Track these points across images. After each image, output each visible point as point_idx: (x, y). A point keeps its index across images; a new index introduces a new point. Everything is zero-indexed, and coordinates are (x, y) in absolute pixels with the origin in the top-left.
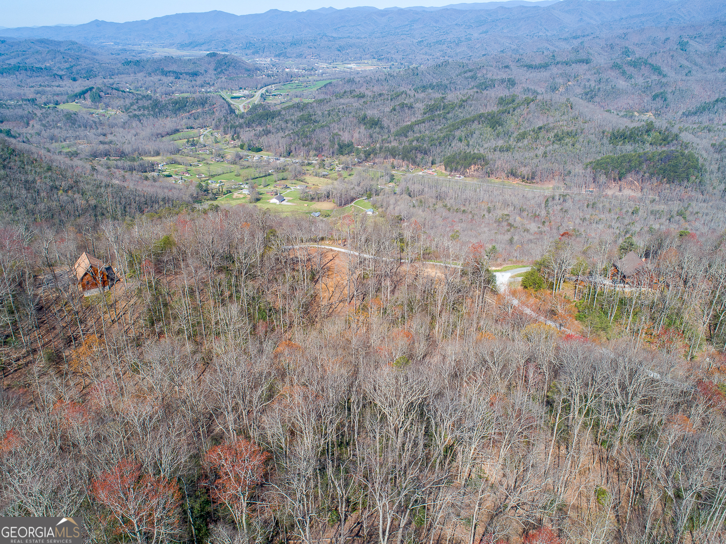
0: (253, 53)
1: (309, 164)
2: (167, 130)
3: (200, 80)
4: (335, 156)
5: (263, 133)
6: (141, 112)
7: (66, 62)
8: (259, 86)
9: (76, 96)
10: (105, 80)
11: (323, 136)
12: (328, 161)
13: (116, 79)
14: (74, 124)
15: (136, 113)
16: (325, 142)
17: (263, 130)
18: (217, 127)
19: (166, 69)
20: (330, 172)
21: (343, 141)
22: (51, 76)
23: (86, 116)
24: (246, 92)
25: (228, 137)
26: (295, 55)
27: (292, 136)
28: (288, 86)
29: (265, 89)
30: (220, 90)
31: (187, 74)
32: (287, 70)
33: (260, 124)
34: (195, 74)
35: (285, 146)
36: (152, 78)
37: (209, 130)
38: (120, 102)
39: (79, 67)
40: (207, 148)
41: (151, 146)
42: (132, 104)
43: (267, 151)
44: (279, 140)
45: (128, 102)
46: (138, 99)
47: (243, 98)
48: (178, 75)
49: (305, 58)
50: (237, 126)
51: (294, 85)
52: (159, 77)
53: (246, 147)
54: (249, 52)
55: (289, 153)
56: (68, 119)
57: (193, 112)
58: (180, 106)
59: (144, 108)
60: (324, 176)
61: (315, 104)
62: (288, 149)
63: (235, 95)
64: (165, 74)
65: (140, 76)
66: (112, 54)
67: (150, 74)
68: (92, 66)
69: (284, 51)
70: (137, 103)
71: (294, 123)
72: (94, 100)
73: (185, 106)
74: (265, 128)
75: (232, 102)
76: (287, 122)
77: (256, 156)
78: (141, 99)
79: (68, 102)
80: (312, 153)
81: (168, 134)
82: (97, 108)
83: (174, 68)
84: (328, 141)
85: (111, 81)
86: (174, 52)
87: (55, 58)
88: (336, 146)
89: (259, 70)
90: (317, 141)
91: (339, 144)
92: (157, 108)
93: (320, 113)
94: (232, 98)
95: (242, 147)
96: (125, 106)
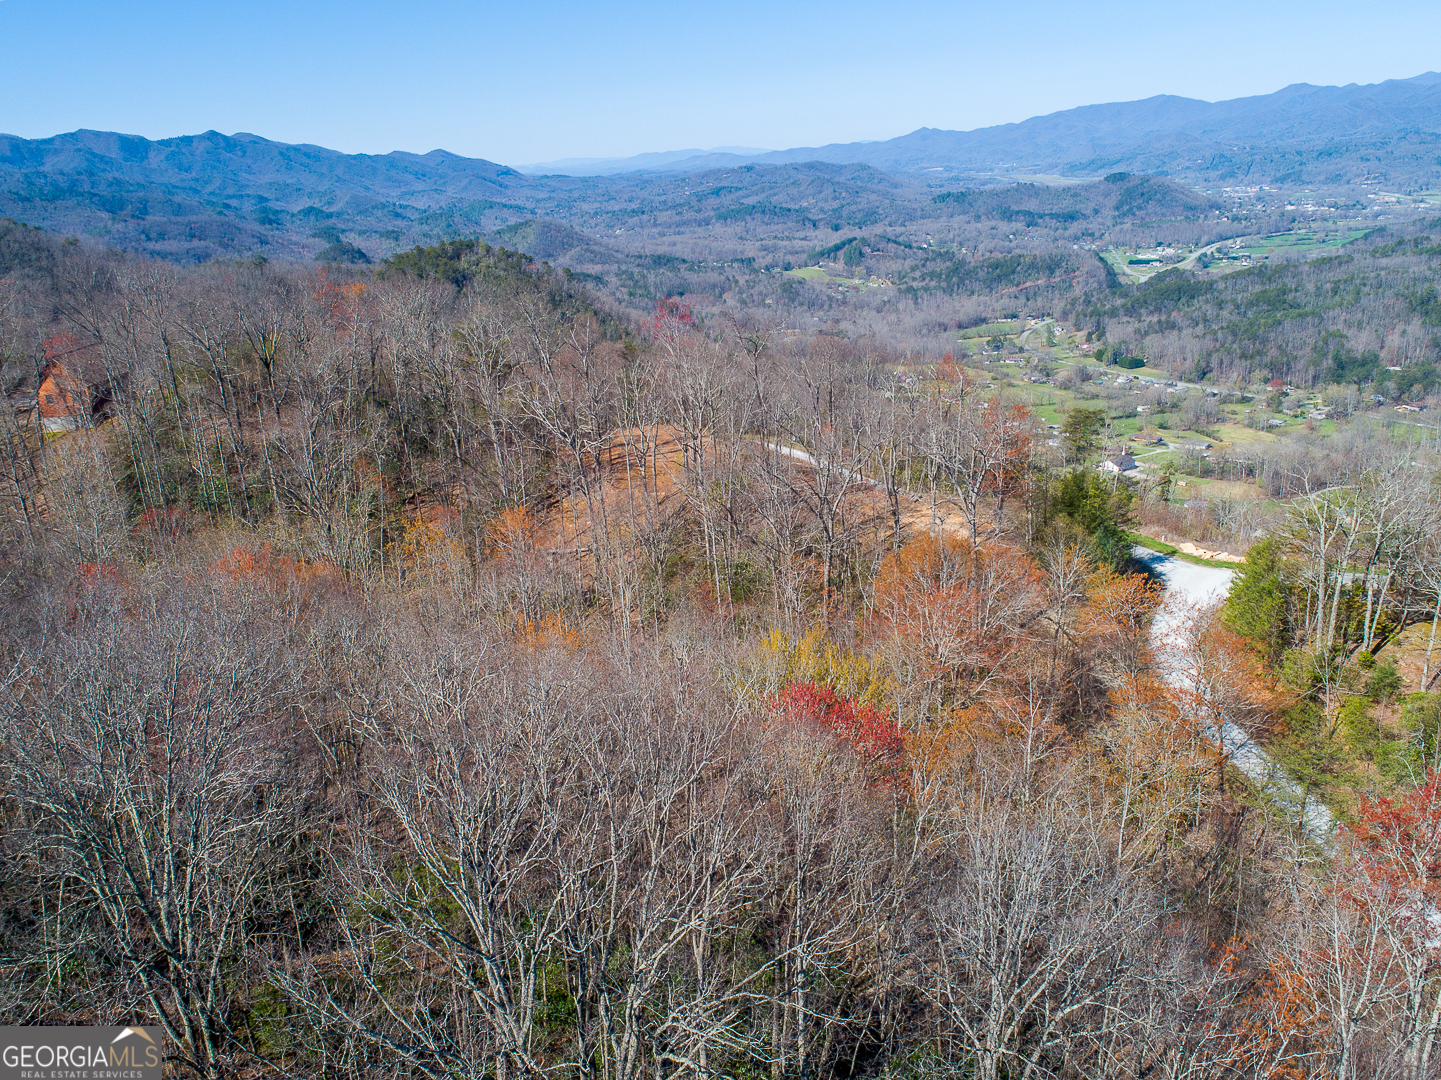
0: (1223, 177)
1: (1244, 400)
2: (962, 317)
3: (1075, 227)
4: (1320, 385)
5: (1157, 328)
6: (924, 284)
7: (835, 199)
8: (1205, 239)
9: (822, 254)
10: (889, 229)
11: (1299, 338)
12: (1295, 394)
13: (912, 227)
14: (793, 301)
15: (915, 284)
16: (1300, 353)
17: (1159, 322)
18: (1065, 315)
19: (1015, 208)
20: (1290, 421)
21: (1349, 351)
22: (798, 222)
23: (818, 288)
24: (1170, 251)
25: (1081, 335)
26: (1322, 178)
27: (1220, 335)
28: (1277, 240)
29: (1217, 245)
30: (1111, 247)
31: (1052, 216)
32: (1289, 208)
33: (1158, 310)
34: (1071, 217)
35: (1196, 357)
36: (979, 225)
37: (1048, 320)
38: (895, 266)
39: (854, 208)
40: (1025, 355)
41: (909, 345)
42: (913, 269)
43: (1156, 366)
44: (1187, 343)
45: (909, 263)
46: (927, 259)
47: (1158, 264)
48: (1032, 218)
49: (1348, 182)
50: (1105, 313)
51: (1294, 238)
52: (993, 223)
53: (1109, 355)
54: (1213, 174)
55: (1203, 374)
56: (785, 291)
57: (1028, 284)
58: (1002, 272)
59: (932, 275)
60: (1270, 428)
61: (1306, 268)
62: (1203, 364)
63: (1140, 257)
64: (1008, 215)
65: (958, 220)
66: (929, 186)
67: (978, 218)
68: (876, 204)
69: (1297, 168)
70: (924, 266)
71: (1238, 307)
72: (849, 262)
73: (1013, 272)
74: (1163, 318)
75: (1127, 270)
76: (1220, 305)
77: (1122, 377)
78: (934, 260)
79: (806, 265)
80: (1257, 374)
81: (960, 326)
82: (852, 276)
83: (1032, 205)
84: (1308, 349)
85: (899, 229)
86: (1055, 180)
87: (820, 192)
88: (1328, 363)
89: (1219, 208)
90: (1280, 347)
91: (1336, 358)
92: (957, 276)
93: (1310, 287)
94: (1131, 262)
95: (1099, 356)
96: (900, 273)
